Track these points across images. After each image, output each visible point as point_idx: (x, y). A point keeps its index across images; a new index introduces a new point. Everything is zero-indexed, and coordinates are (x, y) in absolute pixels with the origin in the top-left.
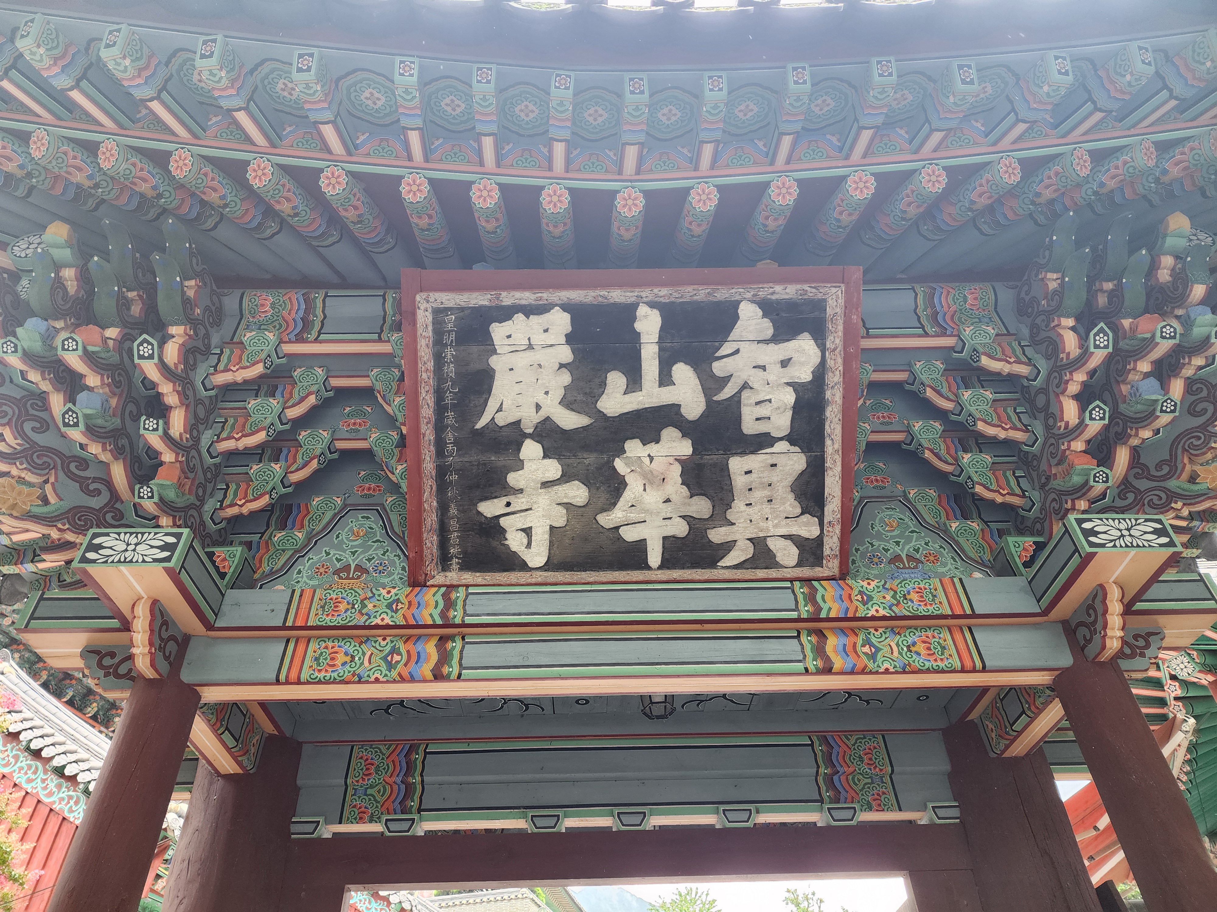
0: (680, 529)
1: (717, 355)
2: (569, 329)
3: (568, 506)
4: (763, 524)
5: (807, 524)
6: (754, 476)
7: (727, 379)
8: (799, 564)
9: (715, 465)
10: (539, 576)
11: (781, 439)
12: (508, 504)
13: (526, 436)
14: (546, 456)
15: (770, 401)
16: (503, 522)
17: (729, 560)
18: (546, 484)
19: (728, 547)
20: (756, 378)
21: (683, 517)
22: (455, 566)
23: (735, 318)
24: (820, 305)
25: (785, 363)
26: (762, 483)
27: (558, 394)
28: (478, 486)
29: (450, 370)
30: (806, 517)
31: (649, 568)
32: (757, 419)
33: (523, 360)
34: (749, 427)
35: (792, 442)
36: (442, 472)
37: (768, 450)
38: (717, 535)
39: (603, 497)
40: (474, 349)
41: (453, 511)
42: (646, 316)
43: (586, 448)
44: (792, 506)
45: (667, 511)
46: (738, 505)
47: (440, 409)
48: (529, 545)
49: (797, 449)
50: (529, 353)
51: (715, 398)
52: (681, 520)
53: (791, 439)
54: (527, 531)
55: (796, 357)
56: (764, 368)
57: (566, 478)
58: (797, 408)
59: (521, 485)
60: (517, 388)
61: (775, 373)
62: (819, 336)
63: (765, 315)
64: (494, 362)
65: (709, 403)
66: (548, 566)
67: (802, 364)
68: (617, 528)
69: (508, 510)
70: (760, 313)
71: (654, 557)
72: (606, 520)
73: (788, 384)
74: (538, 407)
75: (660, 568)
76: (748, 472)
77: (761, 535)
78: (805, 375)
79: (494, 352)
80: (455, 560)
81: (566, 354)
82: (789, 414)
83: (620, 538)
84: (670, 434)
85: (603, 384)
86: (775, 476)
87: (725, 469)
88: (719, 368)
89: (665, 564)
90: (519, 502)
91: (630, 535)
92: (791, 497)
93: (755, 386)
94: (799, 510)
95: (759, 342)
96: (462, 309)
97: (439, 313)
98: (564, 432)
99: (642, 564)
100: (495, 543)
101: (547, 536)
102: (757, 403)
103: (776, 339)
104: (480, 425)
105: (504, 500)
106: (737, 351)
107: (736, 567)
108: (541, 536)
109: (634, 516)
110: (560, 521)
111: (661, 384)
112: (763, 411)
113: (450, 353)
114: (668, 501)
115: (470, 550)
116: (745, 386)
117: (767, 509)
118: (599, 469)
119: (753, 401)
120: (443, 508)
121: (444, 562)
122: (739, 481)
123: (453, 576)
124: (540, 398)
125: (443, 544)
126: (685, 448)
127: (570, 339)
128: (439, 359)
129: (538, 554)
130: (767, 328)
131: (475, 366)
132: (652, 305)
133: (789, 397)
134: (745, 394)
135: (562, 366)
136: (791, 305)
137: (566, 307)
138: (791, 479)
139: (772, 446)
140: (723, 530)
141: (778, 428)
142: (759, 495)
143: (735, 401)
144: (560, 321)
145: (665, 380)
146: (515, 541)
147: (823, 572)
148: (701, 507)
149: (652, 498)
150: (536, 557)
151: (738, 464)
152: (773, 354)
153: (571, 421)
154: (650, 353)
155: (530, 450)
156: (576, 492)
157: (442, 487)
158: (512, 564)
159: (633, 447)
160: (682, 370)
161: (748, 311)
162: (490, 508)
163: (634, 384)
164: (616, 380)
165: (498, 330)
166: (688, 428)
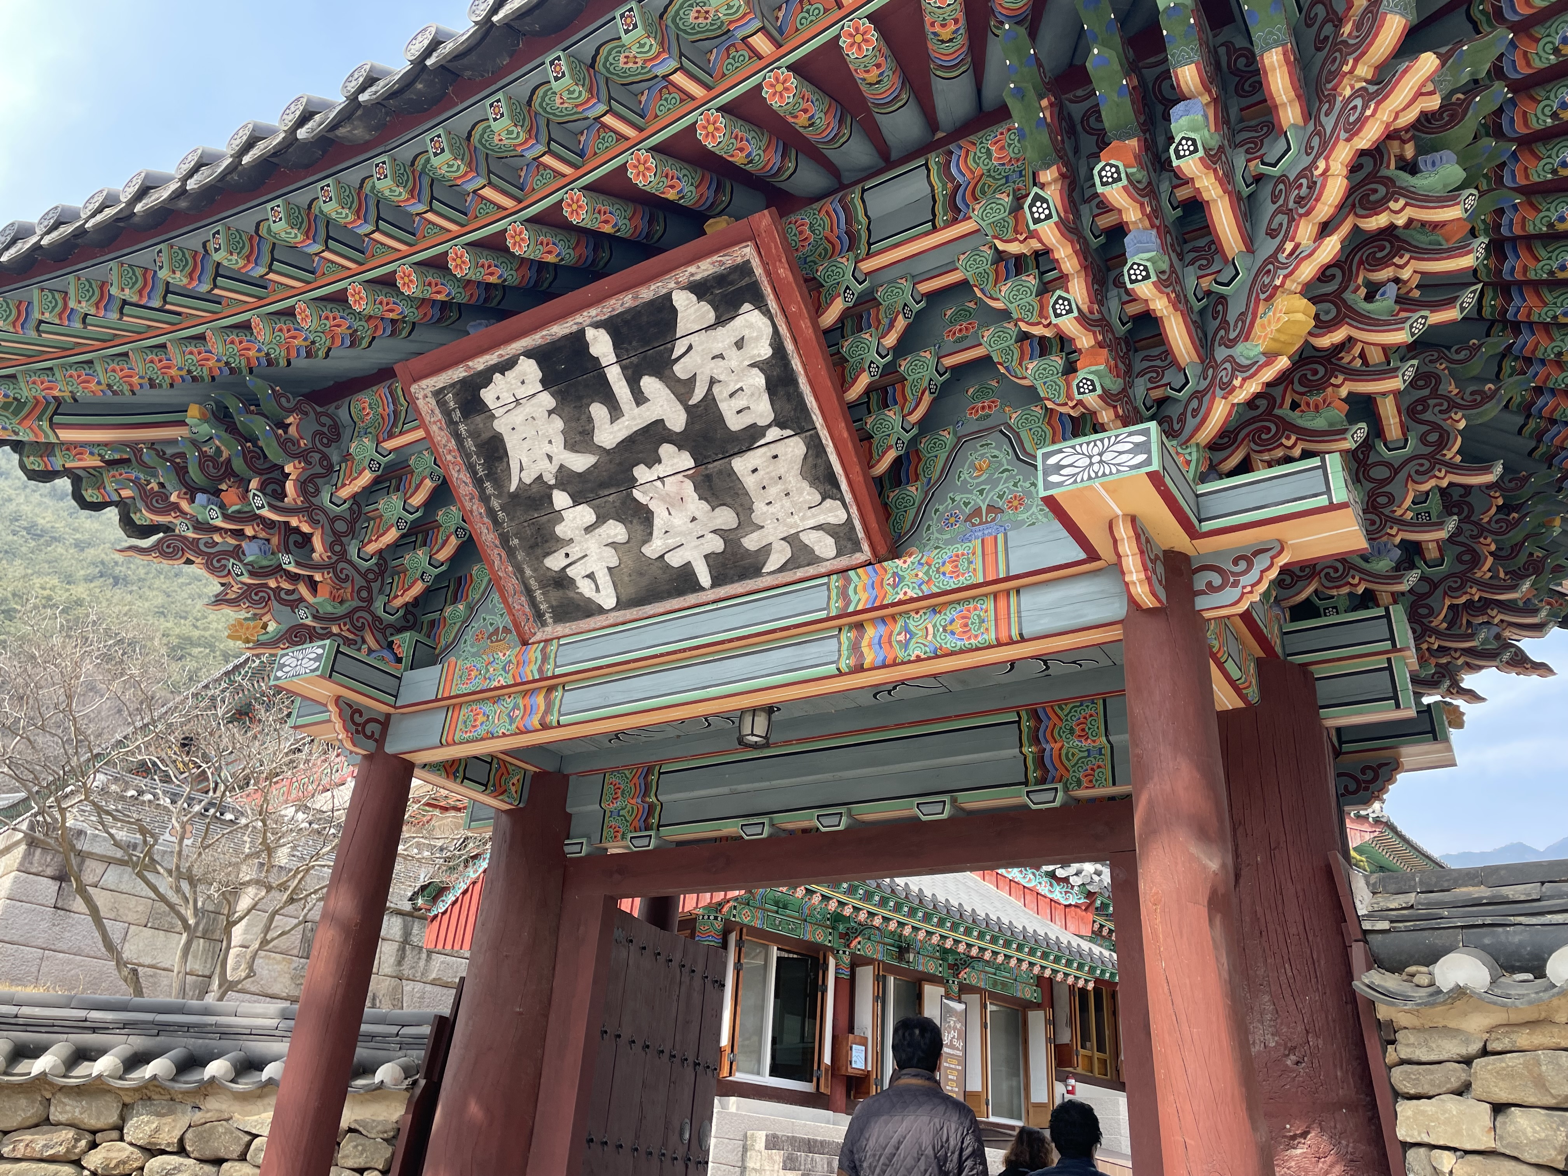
0: (717, 545)
1: (673, 357)
2: (540, 375)
3: (613, 545)
4: (790, 520)
5: (830, 510)
6: (761, 473)
7: (692, 380)
8: (839, 554)
9: (720, 472)
10: (616, 617)
11: (769, 426)
12: (567, 555)
13: (551, 487)
14: (576, 503)
15: (741, 389)
16: (570, 572)
17: (769, 567)
18: (589, 529)
19: (766, 550)
20: (718, 369)
21: (714, 532)
22: (550, 621)
23: (674, 311)
24: (745, 269)
25: (739, 344)
26: (772, 478)
27: (559, 440)
28: (537, 545)
29: (469, 443)
30: (829, 502)
31: (703, 589)
32: (738, 412)
33: (518, 416)
34: (735, 423)
35: (782, 426)
36: (504, 540)
37: (762, 442)
38: (751, 542)
39: (638, 528)
40: (479, 419)
41: (528, 572)
42: (595, 338)
43: (603, 485)
44: (810, 494)
45: (699, 530)
46: (759, 507)
47: (478, 482)
48: (598, 590)
49: (789, 432)
50: (520, 409)
51: (690, 403)
52: (712, 535)
53: (780, 422)
54: (591, 576)
55: (746, 333)
56: (721, 356)
57: (601, 520)
58: (771, 388)
59: (569, 535)
60: (526, 445)
61: (735, 359)
62: (760, 303)
63: (700, 298)
64: (500, 426)
65: (688, 409)
66: (620, 605)
67: (757, 339)
68: (662, 556)
69: (569, 561)
70: (694, 298)
71: (704, 577)
72: (652, 550)
73: (752, 365)
74: (550, 458)
75: (713, 586)
76: (755, 471)
77: (793, 531)
78: (765, 351)
79: (493, 417)
80: (547, 615)
81: (547, 400)
82: (766, 397)
83: (668, 566)
84: (666, 450)
85: (590, 420)
86: (782, 467)
87: (732, 473)
88: (681, 370)
89: (717, 582)
90: (575, 551)
91: (675, 560)
92: (805, 485)
93: (721, 378)
94: (818, 498)
95: (706, 329)
96: (453, 385)
97: (439, 394)
98: (580, 475)
99: (696, 587)
100: (571, 594)
101: (608, 578)
102: (731, 395)
103: (720, 321)
104: (513, 488)
105: (562, 552)
106: (690, 348)
107: (782, 569)
108: (604, 579)
109: (672, 542)
110: (614, 562)
111: (638, 404)
112: (740, 402)
113: (462, 428)
114: (694, 519)
115: (554, 603)
116: (713, 382)
117: (786, 502)
118: (623, 503)
119: (726, 394)
120: (519, 570)
121: (540, 620)
122: (750, 482)
123: (550, 631)
124: (547, 448)
125: (534, 603)
126: (686, 461)
127: (546, 383)
128: (457, 437)
129: (607, 596)
130: (706, 312)
131: (486, 436)
132: (596, 325)
133: (759, 380)
134: (716, 390)
135: (550, 412)
136: (720, 279)
137: (529, 354)
138: (798, 466)
139: (764, 436)
140: (755, 536)
141: (761, 416)
142: (774, 491)
143: (709, 399)
144: (529, 369)
145: (639, 398)
146: (585, 588)
147: (859, 558)
148: (726, 517)
149: (679, 520)
150: (607, 599)
151: (741, 465)
152: (725, 336)
153: (580, 462)
154: (615, 375)
155: (561, 499)
156: (615, 531)
157: (511, 552)
158: (590, 609)
159: (641, 473)
160: (649, 384)
161: (683, 300)
162: (555, 562)
163: (615, 411)
164: (598, 411)
165: (488, 395)
166: (680, 441)
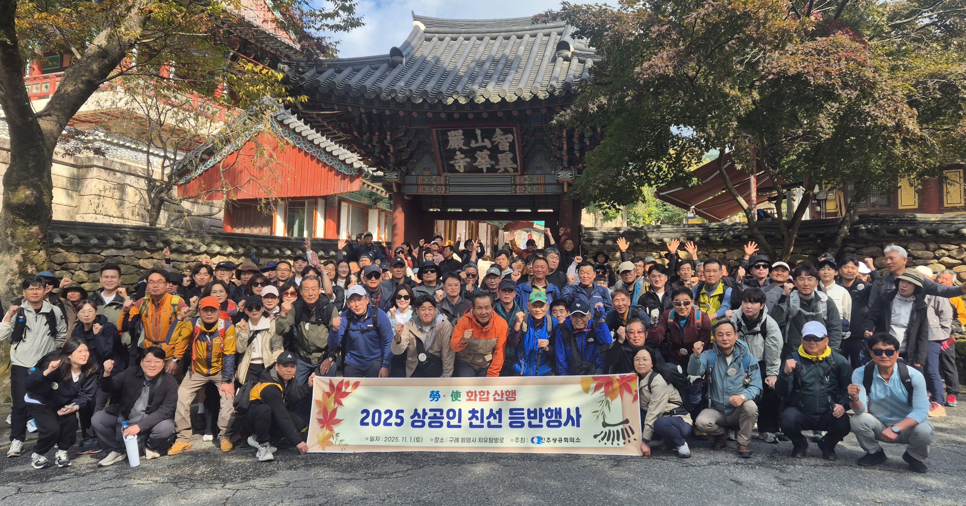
0: (490, 166)
1: (493, 137)
3: (467, 162)
4: (506, 165)
5: (514, 165)
6: (503, 157)
7: (495, 141)
8: (514, 172)
9: (495, 155)
10: (462, 174)
13: (457, 150)
14: (461, 154)
15: (504, 145)
16: (454, 164)
17: (499, 171)
18: (462, 158)
19: (499, 169)
20: (501, 141)
21: (490, 164)
23: (495, 131)
24: (512, 129)
25: (506, 138)
27: (462, 144)
28: (449, 159)
29: (440, 140)
32: (502, 148)
33: (454, 138)
36: (441, 157)
38: (497, 167)
39: (473, 161)
40: (445, 136)
41: (445, 163)
42: (477, 131)
43: (469, 152)
44: (511, 162)
45: (486, 163)
46: (500, 162)
47: (440, 146)
48: (460, 169)
49: (511, 153)
53: (510, 151)
54: (459, 166)
55: (508, 137)
56: (502, 139)
57: (465, 157)
58: (510, 146)
59: (457, 158)
60: (454, 143)
61: (505, 140)
62: (513, 134)
63: (501, 131)
64: (449, 138)
65: (492, 145)
66: (464, 172)
67: (510, 139)
68: (477, 166)
71: (485, 171)
72: (474, 164)
73: (508, 142)
74: (458, 146)
77: (505, 167)
78: (511, 141)
80: (446, 171)
81: (463, 137)
82: (508, 147)
84: (485, 151)
85: (471, 142)
86: (507, 157)
87: (497, 156)
88: (493, 139)
89: (487, 172)
90: (457, 161)
91: (479, 167)
94: (513, 163)
95: (501, 135)
96: (441, 130)
97: (437, 131)
98: (464, 150)
99: (483, 172)
100: (453, 168)
102: (502, 145)
103: (504, 135)
104: (447, 149)
105: (454, 161)
106: (496, 137)
107: (501, 172)
108: (462, 167)
109: (480, 164)
110: (466, 164)
113: (440, 137)
114: (486, 161)
115: (449, 169)
116: (499, 142)
117: (506, 163)
118: (472, 156)
120: (443, 162)
121: (444, 172)
122: (500, 158)
123: (446, 174)
124: (459, 144)
125: (444, 168)
126: (489, 153)
127: (463, 134)
128: (438, 137)
130: (502, 133)
131: (445, 139)
132: (479, 129)
133: (508, 144)
134: (499, 144)
135: (462, 139)
136: (506, 129)
137: (462, 129)
138: (511, 158)
139: (506, 152)
141: (506, 149)
142: (504, 160)
143: (497, 145)
144: (461, 132)
145: (483, 141)
146: (457, 168)
147: (517, 174)
148: (493, 162)
149: (483, 161)
150: (462, 170)
151: (499, 155)
152: (504, 137)
153: (465, 148)
154: (479, 138)
155: (458, 153)
156: (468, 160)
157: (442, 159)
158: (458, 172)
159: (478, 153)
160: (486, 140)
161: (498, 130)
162: (452, 162)
163: (477, 142)
164: (473, 142)
165: (449, 133)
166: (488, 149)
